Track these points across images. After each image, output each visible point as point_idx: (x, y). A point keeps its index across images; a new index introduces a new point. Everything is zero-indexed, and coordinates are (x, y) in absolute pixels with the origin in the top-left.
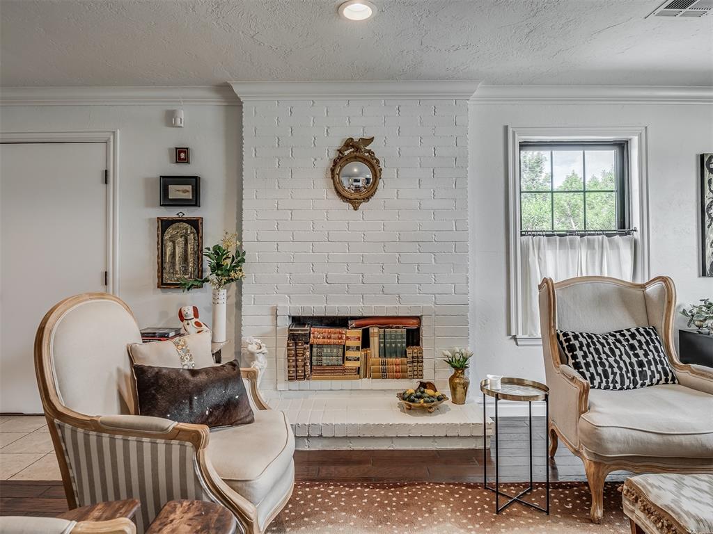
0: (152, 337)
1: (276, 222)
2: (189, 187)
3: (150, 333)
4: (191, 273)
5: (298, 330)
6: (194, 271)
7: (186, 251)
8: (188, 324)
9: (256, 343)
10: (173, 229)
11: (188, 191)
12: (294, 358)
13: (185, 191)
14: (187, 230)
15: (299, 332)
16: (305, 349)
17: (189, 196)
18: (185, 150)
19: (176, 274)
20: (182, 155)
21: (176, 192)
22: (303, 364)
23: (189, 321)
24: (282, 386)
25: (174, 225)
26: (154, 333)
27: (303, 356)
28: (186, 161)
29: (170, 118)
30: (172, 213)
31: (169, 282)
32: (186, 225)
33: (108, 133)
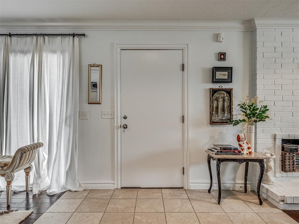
0: (230, 150)
1: (274, 91)
2: (226, 73)
3: (229, 148)
4: (226, 117)
5: (293, 147)
6: (228, 116)
7: (224, 106)
8: (243, 143)
9: (269, 153)
10: (217, 94)
11: (226, 75)
12: (288, 161)
13: (224, 75)
14: (224, 94)
15: (294, 147)
16: (293, 156)
17: (226, 77)
18: (224, 54)
19: (219, 117)
20: (222, 56)
21: (220, 75)
22: (292, 163)
23: (244, 142)
24: (278, 175)
25: (217, 92)
26: (231, 148)
27: (292, 159)
28: (224, 59)
29: (217, 38)
30: (216, 86)
31: (215, 121)
32: (224, 92)
33: (184, 45)
